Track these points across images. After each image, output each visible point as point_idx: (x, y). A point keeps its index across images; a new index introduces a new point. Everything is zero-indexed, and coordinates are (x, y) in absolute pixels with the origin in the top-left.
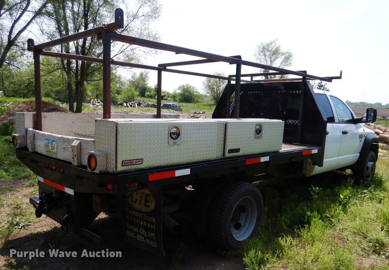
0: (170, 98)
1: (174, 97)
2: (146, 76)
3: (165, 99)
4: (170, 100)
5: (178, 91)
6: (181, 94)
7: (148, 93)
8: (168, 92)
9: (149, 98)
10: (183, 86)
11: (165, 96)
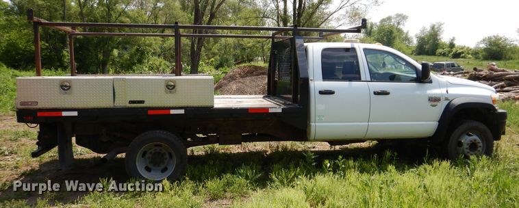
0: (470, 56)
1: (476, 54)
2: (439, 29)
3: (463, 57)
4: (470, 58)
5: (482, 46)
6: (485, 50)
7: (440, 51)
8: (468, 48)
9: (441, 57)
10: (490, 38)
11: (463, 53)
